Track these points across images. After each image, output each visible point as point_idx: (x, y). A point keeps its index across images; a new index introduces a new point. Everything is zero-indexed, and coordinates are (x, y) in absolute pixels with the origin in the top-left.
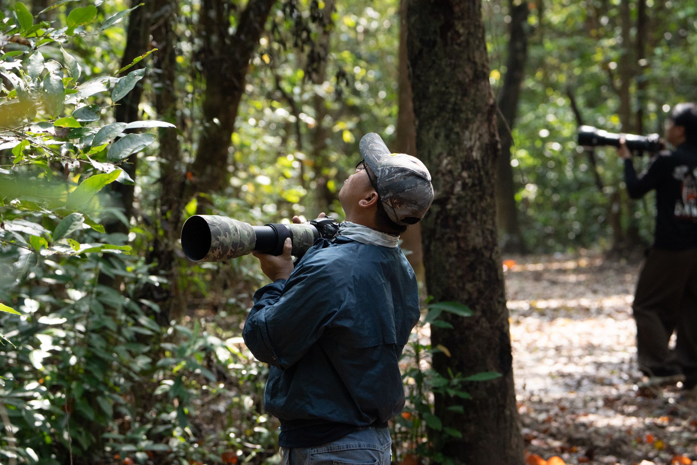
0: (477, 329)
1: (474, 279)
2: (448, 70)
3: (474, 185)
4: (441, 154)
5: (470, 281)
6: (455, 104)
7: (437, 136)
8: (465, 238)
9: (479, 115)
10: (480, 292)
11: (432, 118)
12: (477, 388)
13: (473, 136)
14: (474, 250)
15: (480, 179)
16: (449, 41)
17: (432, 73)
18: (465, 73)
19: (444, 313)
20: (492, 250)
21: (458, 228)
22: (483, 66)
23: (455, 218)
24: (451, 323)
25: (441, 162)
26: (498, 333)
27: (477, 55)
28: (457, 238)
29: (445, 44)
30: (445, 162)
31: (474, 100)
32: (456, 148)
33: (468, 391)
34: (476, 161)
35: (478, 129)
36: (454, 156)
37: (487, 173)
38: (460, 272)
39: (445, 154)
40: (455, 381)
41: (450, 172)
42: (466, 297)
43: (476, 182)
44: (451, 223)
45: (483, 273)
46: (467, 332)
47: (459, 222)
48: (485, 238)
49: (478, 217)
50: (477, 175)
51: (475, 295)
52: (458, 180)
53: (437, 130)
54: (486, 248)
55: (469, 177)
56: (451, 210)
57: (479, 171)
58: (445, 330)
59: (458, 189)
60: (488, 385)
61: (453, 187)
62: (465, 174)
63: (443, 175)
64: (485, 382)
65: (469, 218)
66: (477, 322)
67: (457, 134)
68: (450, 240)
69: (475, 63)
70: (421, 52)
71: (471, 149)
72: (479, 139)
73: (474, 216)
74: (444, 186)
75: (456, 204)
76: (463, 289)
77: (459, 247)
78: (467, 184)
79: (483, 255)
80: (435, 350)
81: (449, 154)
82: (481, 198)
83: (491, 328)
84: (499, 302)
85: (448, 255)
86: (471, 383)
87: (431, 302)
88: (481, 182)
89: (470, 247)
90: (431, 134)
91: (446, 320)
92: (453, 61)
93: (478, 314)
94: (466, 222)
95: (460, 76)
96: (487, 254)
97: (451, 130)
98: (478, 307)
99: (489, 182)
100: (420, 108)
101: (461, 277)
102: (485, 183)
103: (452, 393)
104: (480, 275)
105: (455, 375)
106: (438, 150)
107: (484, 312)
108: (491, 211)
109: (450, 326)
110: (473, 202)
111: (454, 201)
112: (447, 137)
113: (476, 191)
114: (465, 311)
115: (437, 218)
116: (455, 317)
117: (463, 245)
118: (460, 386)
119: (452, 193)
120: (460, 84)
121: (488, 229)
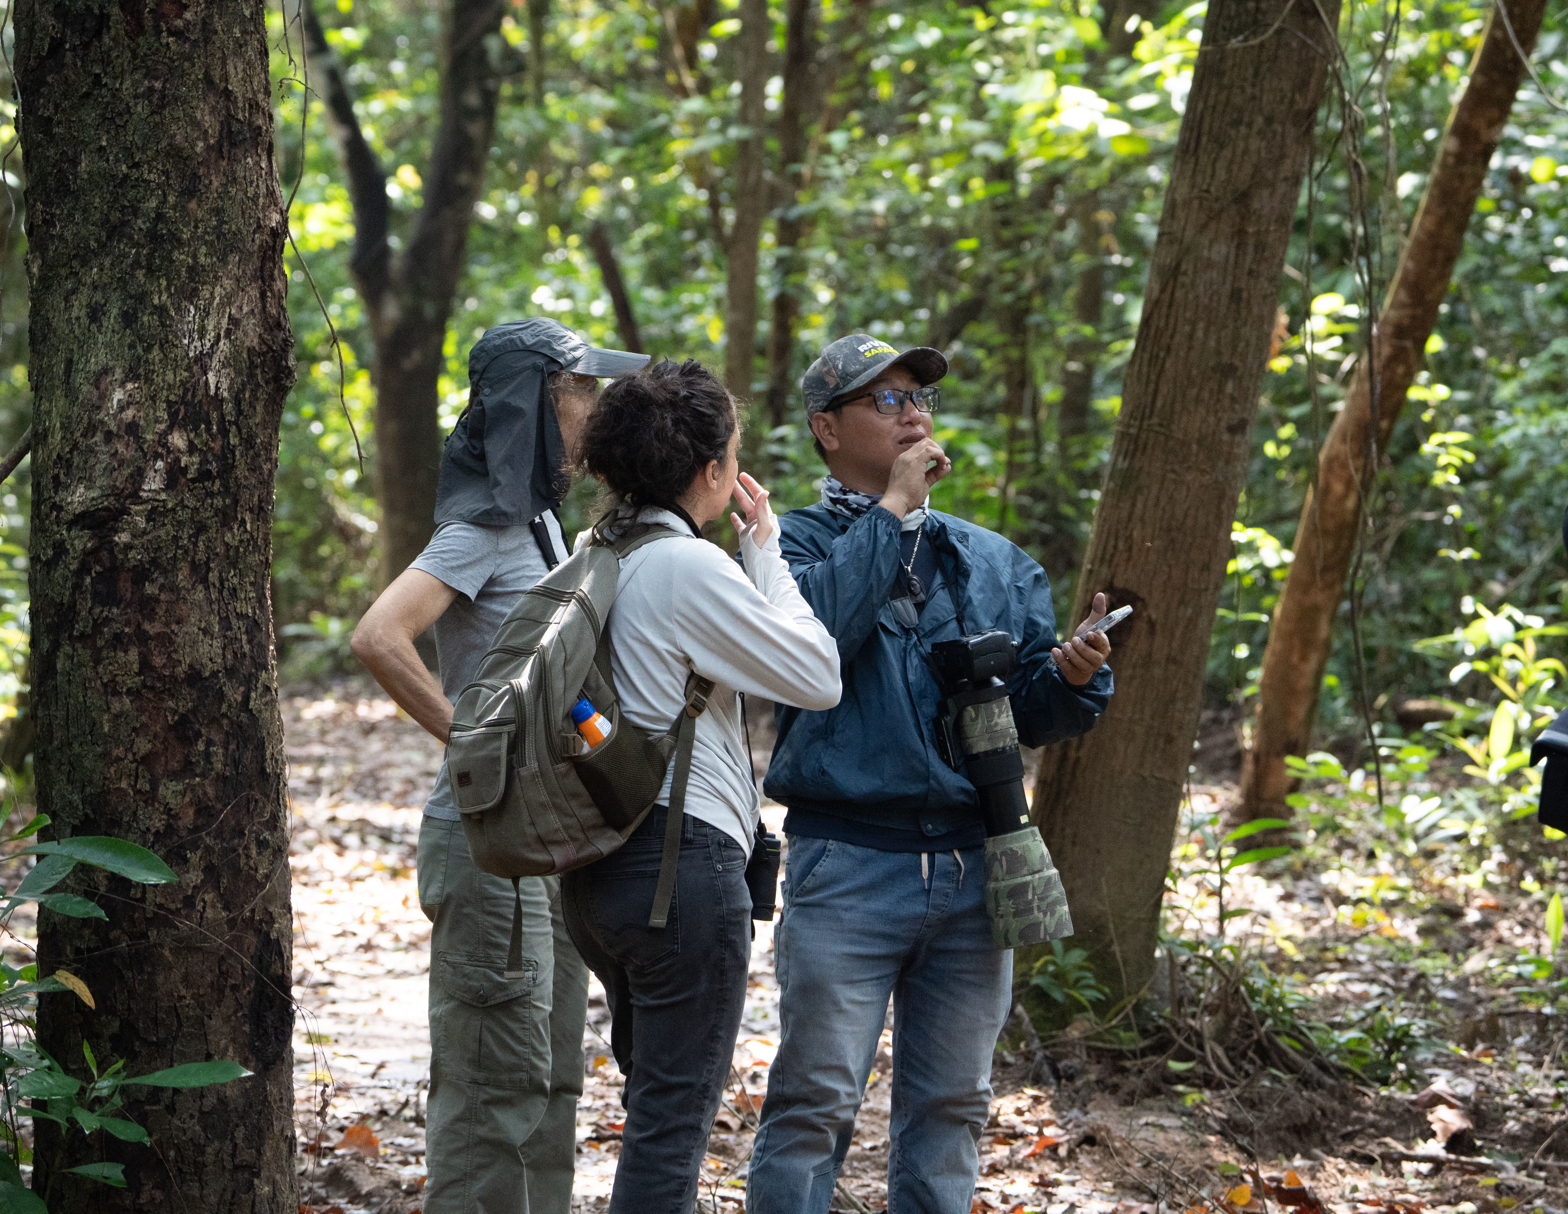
0: (185, 925)
1: (187, 768)
2: (141, 109)
3: (204, 475)
4: (106, 371)
5: (175, 776)
6: (160, 217)
7: (95, 314)
8: (166, 640)
9: (234, 258)
10: (203, 810)
11: (85, 257)
12: (171, 1109)
13: (210, 325)
14: (194, 677)
15: (226, 459)
16: (148, 23)
17: (90, 115)
18: (196, 124)
19: (84, 869)
20: (249, 682)
21: (147, 607)
22: (254, 106)
23: (141, 575)
24: (104, 902)
25: (104, 396)
26: (251, 940)
27: (235, 70)
28: (142, 638)
29: (137, 29)
30: (118, 395)
31: (218, 212)
32: (156, 354)
33: (142, 1120)
34: (218, 401)
35: (228, 300)
36: (149, 381)
37: (249, 442)
38: (143, 746)
39: (118, 374)
40: (104, 1086)
41: (132, 428)
42: (158, 823)
43: (214, 467)
44: (125, 588)
45: (218, 750)
46: (153, 934)
47: (150, 589)
48: (229, 642)
49: (213, 577)
50: (216, 446)
51: (188, 818)
52: (157, 456)
53: (98, 297)
54: (230, 672)
55: (192, 449)
56: (128, 547)
57: (224, 432)
58: (86, 922)
59: (153, 483)
60: (210, 1101)
61: (139, 475)
62: (178, 440)
63: (109, 436)
64: (200, 1093)
65: (182, 576)
66: (189, 902)
67: (161, 310)
68: (118, 641)
69: (227, 94)
70: (57, 46)
71: (202, 361)
72: (228, 333)
73: (199, 572)
74: (110, 471)
75: (144, 532)
76: (151, 797)
77: (145, 665)
78: (184, 470)
79: (221, 696)
80: (47, 986)
81: (131, 374)
82: (226, 518)
83: (232, 923)
84: (262, 845)
85: (112, 689)
86: (157, 1091)
87: (45, 835)
88: (227, 468)
89: (181, 670)
90: (78, 310)
91: (90, 895)
92: (158, 85)
93: (194, 877)
94: (174, 589)
95: (179, 134)
96: (234, 694)
97: (142, 298)
98: (194, 857)
99: (254, 469)
100: (49, 223)
101: (146, 760)
102: (241, 471)
103: (89, 1123)
104: (207, 756)
105: (102, 1067)
106: (98, 359)
107: (210, 870)
108: (254, 559)
109: (102, 914)
110: (201, 529)
111: (141, 522)
112: (128, 319)
113: (211, 495)
114: (150, 868)
115: (84, 569)
116: (119, 883)
117: (158, 661)
118: (118, 1100)
119: (135, 496)
120: (175, 154)
121: (240, 616)
